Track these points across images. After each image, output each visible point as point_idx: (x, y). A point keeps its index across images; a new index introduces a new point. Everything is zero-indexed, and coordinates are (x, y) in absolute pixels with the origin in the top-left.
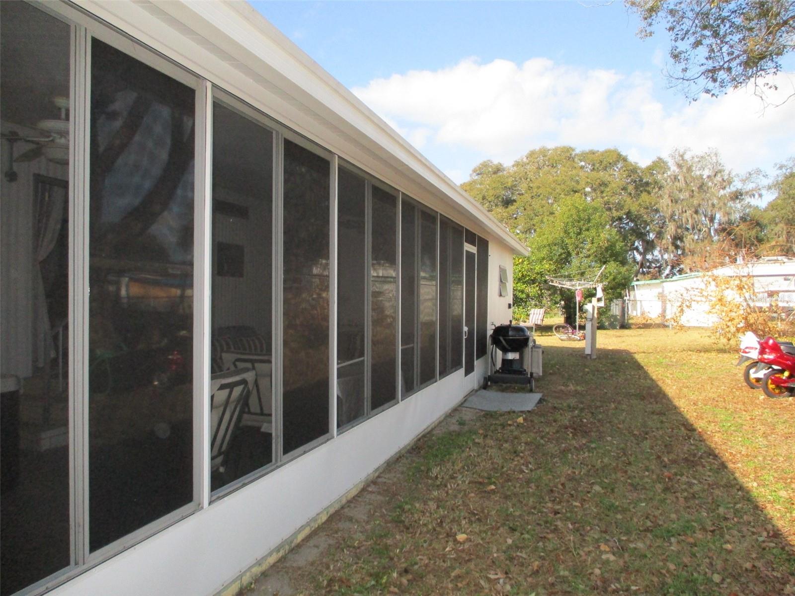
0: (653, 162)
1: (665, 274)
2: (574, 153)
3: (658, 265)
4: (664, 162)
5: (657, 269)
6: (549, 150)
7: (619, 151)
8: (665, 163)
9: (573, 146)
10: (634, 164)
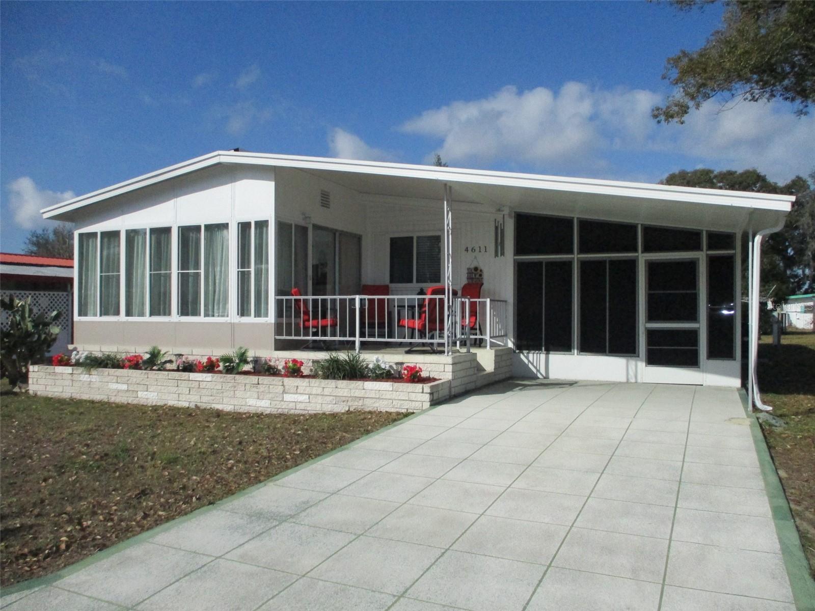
0: (792, 181)
1: (804, 289)
2: (712, 176)
3: (796, 280)
4: (802, 180)
5: (796, 284)
6: (688, 173)
7: (758, 172)
8: (805, 182)
9: (712, 168)
10: (773, 185)
